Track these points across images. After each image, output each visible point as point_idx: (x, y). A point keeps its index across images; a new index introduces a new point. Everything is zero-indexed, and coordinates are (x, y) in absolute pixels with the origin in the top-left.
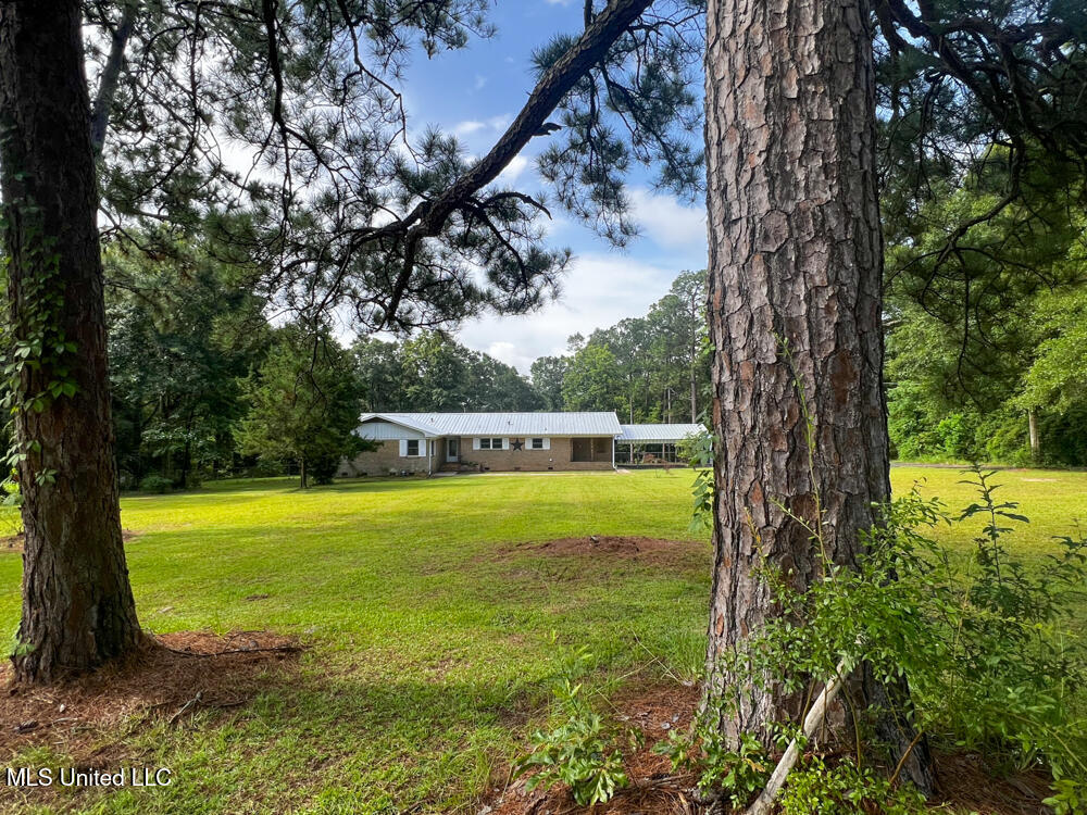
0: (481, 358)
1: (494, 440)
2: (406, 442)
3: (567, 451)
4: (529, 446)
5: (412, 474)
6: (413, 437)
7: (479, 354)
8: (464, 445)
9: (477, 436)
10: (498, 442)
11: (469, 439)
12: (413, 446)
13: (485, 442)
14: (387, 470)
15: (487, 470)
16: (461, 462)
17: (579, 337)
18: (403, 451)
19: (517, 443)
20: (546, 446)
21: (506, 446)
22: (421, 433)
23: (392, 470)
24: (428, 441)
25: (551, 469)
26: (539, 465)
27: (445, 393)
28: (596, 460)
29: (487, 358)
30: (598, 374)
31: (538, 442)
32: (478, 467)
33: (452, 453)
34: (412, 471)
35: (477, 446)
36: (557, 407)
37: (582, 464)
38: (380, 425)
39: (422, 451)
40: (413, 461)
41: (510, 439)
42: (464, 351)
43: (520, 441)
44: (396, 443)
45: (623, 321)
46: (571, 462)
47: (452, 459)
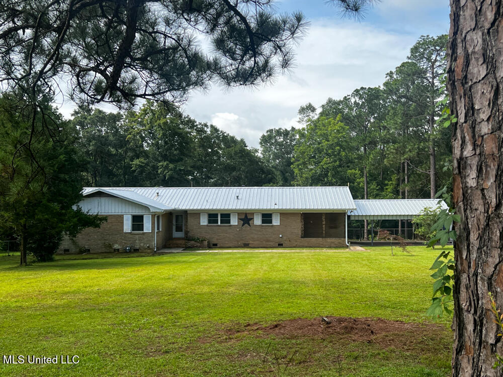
0: (208, 131)
1: (222, 215)
2: (130, 218)
3: (297, 227)
4: (258, 221)
5: (136, 250)
6: (138, 212)
7: (206, 125)
8: (191, 221)
9: (204, 211)
10: (226, 216)
11: (197, 214)
12: (138, 221)
13: (213, 216)
14: (110, 246)
15: (214, 246)
16: (188, 238)
17: (311, 108)
18: (127, 226)
19: (246, 217)
20: (276, 221)
21: (234, 221)
22: (146, 208)
23: (116, 246)
24: (153, 216)
25: (280, 245)
26: (268, 241)
27: (171, 166)
28: (328, 235)
29: (215, 129)
30: (331, 147)
31: (267, 217)
32: (206, 243)
33: (179, 229)
34: (137, 247)
35: (204, 221)
36: (287, 181)
37: (313, 240)
38: (103, 200)
39: (147, 226)
40: (137, 236)
41: (239, 214)
42: (191, 123)
43: (249, 217)
44: (120, 218)
45: (357, 91)
46: (303, 239)
47: (178, 235)
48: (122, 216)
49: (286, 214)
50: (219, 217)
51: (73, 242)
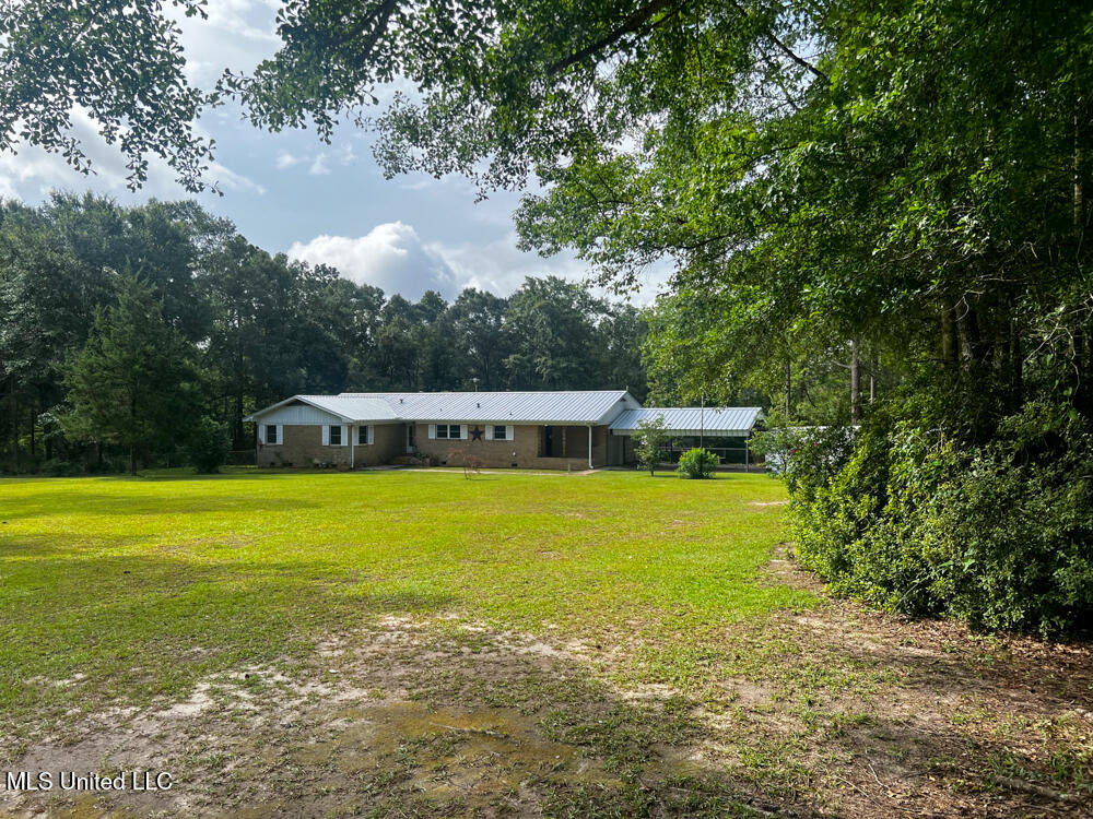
1: (451, 427)
2: (327, 429)
3: (533, 443)
4: (489, 435)
5: (334, 466)
6: (335, 423)
8: (419, 433)
10: (456, 428)
11: (425, 425)
12: (335, 431)
13: (442, 428)
14: (311, 460)
15: (444, 464)
16: (415, 455)
18: (326, 439)
19: (477, 430)
20: (510, 436)
21: (464, 435)
23: (316, 461)
24: (350, 428)
25: (514, 466)
26: (500, 459)
31: (500, 430)
33: (411, 442)
34: (335, 462)
35: (432, 435)
37: (552, 460)
38: (296, 409)
39: (345, 439)
40: (335, 451)
43: (480, 429)
44: (317, 429)
46: (540, 458)
47: (409, 449)
48: (320, 427)
49: (520, 427)
50: (449, 430)
51: (278, 455)
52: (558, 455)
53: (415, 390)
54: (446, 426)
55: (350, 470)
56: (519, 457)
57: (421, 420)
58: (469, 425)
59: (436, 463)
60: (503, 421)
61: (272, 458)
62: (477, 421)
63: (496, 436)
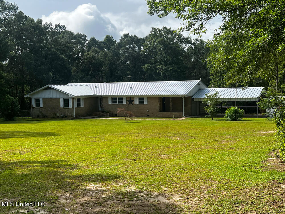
2: (63, 100)
3: (157, 105)
4: (136, 102)
5: (66, 117)
6: (66, 97)
8: (104, 101)
10: (121, 99)
12: (66, 101)
13: (114, 99)
14: (55, 114)
16: (102, 111)
18: (62, 105)
20: (146, 102)
21: (125, 102)
22: (68, 95)
24: (73, 99)
25: (148, 116)
26: (142, 113)
28: (174, 111)
33: (101, 105)
35: (110, 102)
37: (165, 113)
39: (70, 105)
43: (132, 100)
46: (160, 112)
47: (100, 109)
48: (59, 99)
49: (151, 98)
50: (117, 100)
51: (41, 112)
52: (169, 111)
53: (103, 82)
54: (116, 98)
55: (73, 119)
56: (150, 112)
57: (105, 96)
58: (127, 98)
59: (113, 115)
60: (142, 95)
61: (38, 114)
62: (131, 95)
63: (140, 102)
